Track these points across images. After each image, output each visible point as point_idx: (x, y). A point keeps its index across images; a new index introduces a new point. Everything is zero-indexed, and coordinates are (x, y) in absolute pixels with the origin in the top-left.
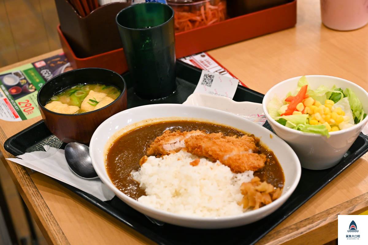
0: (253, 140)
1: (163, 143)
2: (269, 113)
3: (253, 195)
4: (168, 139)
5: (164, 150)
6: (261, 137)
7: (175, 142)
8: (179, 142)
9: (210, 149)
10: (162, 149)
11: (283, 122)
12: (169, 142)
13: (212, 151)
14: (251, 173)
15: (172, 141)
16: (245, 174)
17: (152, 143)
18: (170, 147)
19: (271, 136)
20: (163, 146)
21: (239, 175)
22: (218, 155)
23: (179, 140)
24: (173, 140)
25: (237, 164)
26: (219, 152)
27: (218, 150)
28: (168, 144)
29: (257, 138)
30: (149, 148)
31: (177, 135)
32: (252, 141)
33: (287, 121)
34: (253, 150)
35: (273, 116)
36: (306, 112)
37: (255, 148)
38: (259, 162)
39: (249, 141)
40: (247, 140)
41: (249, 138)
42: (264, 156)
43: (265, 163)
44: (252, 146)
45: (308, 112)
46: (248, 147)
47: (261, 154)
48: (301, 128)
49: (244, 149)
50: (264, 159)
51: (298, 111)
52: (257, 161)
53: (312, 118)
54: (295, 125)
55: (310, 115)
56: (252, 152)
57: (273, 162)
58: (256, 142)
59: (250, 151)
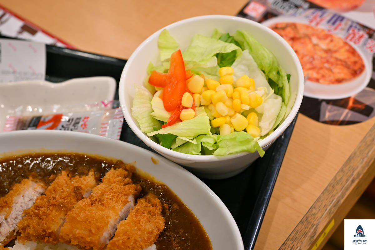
8: (4, 222)
9: (71, 236)
13: (75, 238)
14: (153, 248)
19: (154, 162)
22: (90, 243)
23: (3, 217)
26: (89, 236)
27: (87, 233)
29: (130, 165)
33: (178, 136)
34: (133, 194)
35: (147, 127)
36: (197, 104)
37: (135, 190)
38: (157, 222)
39: (120, 180)
40: (117, 179)
41: (119, 173)
42: (157, 201)
43: (163, 213)
44: (130, 190)
45: (201, 104)
46: (126, 197)
47: (148, 195)
48: (208, 146)
49: (122, 204)
50: (159, 208)
51: (186, 108)
52: (154, 223)
53: (214, 114)
54: (194, 142)
55: (206, 107)
56: (133, 198)
57: (176, 206)
58: (131, 174)
59: (131, 199)
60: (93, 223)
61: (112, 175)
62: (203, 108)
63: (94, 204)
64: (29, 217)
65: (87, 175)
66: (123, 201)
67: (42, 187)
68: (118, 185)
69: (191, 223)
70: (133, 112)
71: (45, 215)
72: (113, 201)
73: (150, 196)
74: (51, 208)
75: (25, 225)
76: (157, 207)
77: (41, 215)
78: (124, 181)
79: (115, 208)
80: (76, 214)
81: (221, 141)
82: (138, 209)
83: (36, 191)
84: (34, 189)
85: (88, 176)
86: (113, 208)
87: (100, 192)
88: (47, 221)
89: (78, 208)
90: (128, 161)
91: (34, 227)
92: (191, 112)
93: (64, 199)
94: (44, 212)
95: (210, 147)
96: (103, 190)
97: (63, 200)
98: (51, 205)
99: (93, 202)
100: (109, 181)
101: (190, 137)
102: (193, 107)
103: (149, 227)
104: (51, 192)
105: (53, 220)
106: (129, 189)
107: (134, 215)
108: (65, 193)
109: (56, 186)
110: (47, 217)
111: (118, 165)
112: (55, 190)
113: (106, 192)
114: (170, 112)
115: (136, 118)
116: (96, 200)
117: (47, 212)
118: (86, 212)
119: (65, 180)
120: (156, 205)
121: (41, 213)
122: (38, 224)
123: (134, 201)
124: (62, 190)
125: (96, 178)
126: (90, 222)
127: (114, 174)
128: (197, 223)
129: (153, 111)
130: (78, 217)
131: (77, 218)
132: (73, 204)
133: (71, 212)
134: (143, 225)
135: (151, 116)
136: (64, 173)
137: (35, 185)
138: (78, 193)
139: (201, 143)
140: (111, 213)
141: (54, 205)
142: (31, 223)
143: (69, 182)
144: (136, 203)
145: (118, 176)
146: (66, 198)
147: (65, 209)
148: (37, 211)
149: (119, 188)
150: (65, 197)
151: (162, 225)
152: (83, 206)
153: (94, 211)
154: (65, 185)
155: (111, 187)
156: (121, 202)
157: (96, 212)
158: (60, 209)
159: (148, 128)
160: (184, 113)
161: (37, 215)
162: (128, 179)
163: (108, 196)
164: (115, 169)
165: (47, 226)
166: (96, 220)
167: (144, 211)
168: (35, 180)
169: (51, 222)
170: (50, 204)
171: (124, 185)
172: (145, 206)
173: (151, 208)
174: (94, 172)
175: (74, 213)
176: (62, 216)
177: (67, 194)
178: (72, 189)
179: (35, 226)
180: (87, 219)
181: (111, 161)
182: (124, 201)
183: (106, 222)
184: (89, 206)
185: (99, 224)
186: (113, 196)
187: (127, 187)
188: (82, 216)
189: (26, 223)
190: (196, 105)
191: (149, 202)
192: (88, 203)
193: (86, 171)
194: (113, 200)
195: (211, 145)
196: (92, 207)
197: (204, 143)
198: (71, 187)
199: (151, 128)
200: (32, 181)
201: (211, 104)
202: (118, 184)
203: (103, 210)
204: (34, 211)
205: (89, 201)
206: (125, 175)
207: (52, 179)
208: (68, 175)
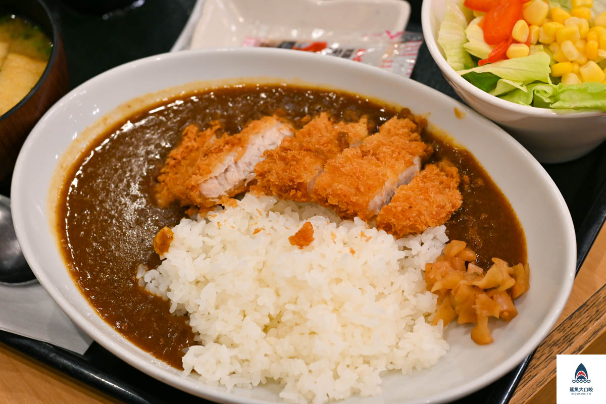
0: (414, 126)
1: (199, 180)
2: (446, 59)
3: (469, 302)
4: (208, 165)
5: (206, 199)
6: (430, 113)
7: (226, 167)
8: (233, 165)
9: (329, 191)
10: (200, 197)
11: (489, 82)
12: (213, 175)
13: (335, 195)
14: (441, 231)
15: (219, 170)
16: (427, 238)
17: (162, 170)
18: (218, 186)
19: (458, 114)
20: (200, 189)
21: (414, 243)
22: (355, 204)
23: (232, 159)
24: (220, 165)
25: (408, 221)
26: (356, 195)
27: (353, 191)
28: (211, 178)
29: (420, 117)
30: (158, 185)
31: (226, 150)
32: (413, 131)
33: (501, 78)
34: (420, 156)
35: (457, 62)
36: (534, 39)
37: (424, 151)
38: (452, 196)
39: (405, 133)
40: (401, 131)
41: (404, 125)
42: (454, 170)
43: (461, 187)
44: (418, 149)
45: (540, 41)
46: (411, 156)
47: (441, 162)
48: (544, 97)
49: (405, 164)
50: (455, 180)
51: (517, 42)
52: (448, 196)
53: (556, 57)
54: (524, 89)
55: (547, 46)
56: (420, 163)
57: (480, 182)
58: (420, 129)
59: (417, 161)
60: (363, 179)
61: (394, 124)
62: (541, 47)
63: (365, 157)
64: (272, 160)
65: (357, 122)
66: (406, 160)
67: (291, 130)
68: (402, 140)
69: (499, 208)
70: (439, 37)
71: (294, 161)
72: (392, 157)
73: (444, 163)
74: (303, 153)
75: (265, 169)
76: (453, 178)
77: (288, 159)
78: (410, 135)
79: (394, 167)
80: (339, 163)
81: (563, 92)
82: (426, 174)
83: (281, 133)
84: (279, 130)
85: (358, 124)
86: (392, 167)
87: (375, 142)
88: (297, 168)
89: (343, 158)
90: (418, 111)
91: (278, 174)
92: (524, 48)
93: (322, 145)
94: (294, 156)
95: (546, 98)
96: (380, 141)
97: (322, 147)
98: (304, 150)
99: (364, 154)
100: (389, 131)
101: (518, 81)
102: (528, 43)
103: (440, 199)
104: (304, 136)
105: (305, 168)
106: (417, 147)
107: (421, 180)
108: (325, 139)
109: (312, 129)
110: (297, 163)
111: (405, 114)
112: (309, 134)
113: (384, 145)
114: (493, 46)
115: (443, 47)
116: (369, 151)
117: (299, 157)
118: (355, 164)
119: (325, 124)
120: (452, 175)
121: (289, 156)
122: (284, 171)
123: (420, 166)
124: (320, 135)
125: (368, 129)
126: (358, 178)
127: (396, 124)
128: (509, 208)
129: (468, 41)
130: (342, 167)
131: (341, 169)
132: (335, 154)
133: (333, 160)
134: (432, 195)
135: (464, 48)
136: (323, 115)
137: (281, 126)
138: (343, 140)
139: (534, 91)
140: (389, 172)
141: (309, 150)
142: (274, 168)
143: (330, 127)
144: (423, 168)
145: (403, 127)
146: (326, 145)
147: (323, 157)
148: (283, 154)
149: (402, 143)
150: (325, 143)
151: (458, 201)
152: (350, 156)
153: (364, 166)
154: (325, 130)
155: (392, 139)
156: (403, 162)
157: (368, 166)
158: (317, 157)
159: (458, 64)
160: (513, 48)
161: (283, 159)
162: (416, 134)
163: (387, 150)
164: (399, 118)
165: (296, 175)
166: (368, 177)
167: (434, 179)
168: (281, 119)
169: (302, 169)
170: (301, 148)
171: (410, 141)
172: (436, 174)
173: (445, 178)
174: (369, 119)
175: (337, 162)
176: (318, 166)
177: (328, 140)
178: (334, 136)
179: (280, 172)
180: (355, 173)
181: (394, 108)
182: (408, 160)
183: (381, 181)
184: (358, 157)
185: (370, 182)
186: (393, 152)
187: (414, 144)
188: (348, 168)
189: (266, 167)
190: (531, 42)
191: (442, 170)
192: (357, 153)
193: (355, 118)
194: (394, 156)
195: (549, 96)
196: (362, 160)
197: (538, 92)
198: (334, 133)
199: (462, 65)
200: (277, 120)
201: (555, 43)
202: (401, 138)
203: (379, 166)
204: (280, 153)
205: (359, 151)
206: (412, 128)
207: (306, 121)
208: (329, 119)
